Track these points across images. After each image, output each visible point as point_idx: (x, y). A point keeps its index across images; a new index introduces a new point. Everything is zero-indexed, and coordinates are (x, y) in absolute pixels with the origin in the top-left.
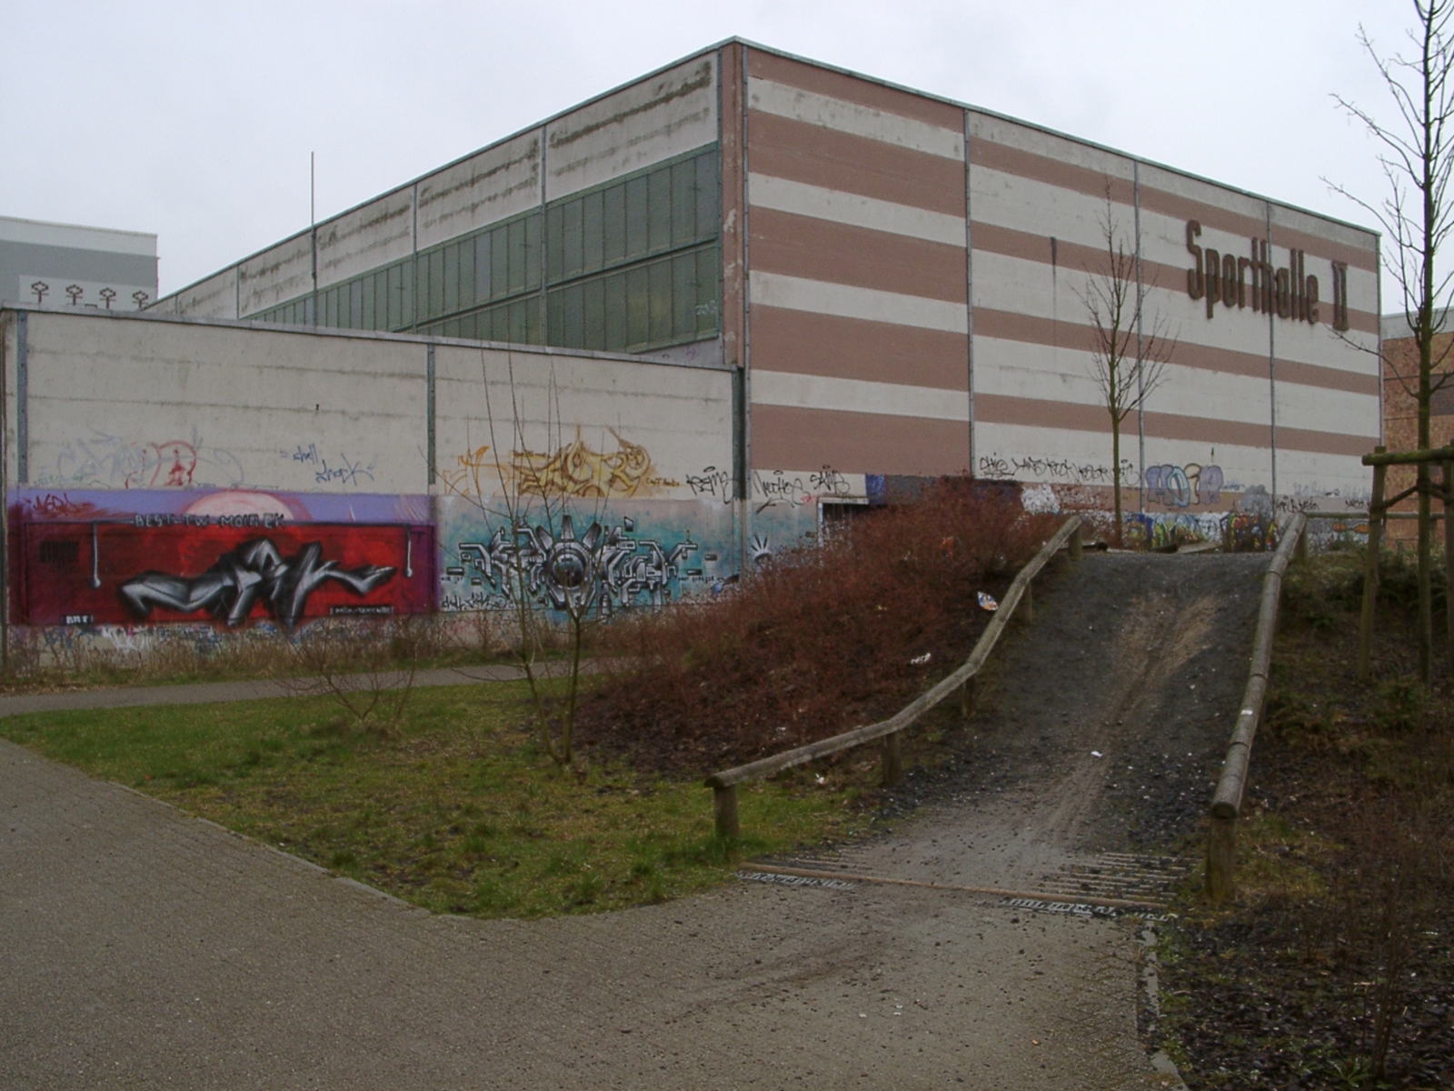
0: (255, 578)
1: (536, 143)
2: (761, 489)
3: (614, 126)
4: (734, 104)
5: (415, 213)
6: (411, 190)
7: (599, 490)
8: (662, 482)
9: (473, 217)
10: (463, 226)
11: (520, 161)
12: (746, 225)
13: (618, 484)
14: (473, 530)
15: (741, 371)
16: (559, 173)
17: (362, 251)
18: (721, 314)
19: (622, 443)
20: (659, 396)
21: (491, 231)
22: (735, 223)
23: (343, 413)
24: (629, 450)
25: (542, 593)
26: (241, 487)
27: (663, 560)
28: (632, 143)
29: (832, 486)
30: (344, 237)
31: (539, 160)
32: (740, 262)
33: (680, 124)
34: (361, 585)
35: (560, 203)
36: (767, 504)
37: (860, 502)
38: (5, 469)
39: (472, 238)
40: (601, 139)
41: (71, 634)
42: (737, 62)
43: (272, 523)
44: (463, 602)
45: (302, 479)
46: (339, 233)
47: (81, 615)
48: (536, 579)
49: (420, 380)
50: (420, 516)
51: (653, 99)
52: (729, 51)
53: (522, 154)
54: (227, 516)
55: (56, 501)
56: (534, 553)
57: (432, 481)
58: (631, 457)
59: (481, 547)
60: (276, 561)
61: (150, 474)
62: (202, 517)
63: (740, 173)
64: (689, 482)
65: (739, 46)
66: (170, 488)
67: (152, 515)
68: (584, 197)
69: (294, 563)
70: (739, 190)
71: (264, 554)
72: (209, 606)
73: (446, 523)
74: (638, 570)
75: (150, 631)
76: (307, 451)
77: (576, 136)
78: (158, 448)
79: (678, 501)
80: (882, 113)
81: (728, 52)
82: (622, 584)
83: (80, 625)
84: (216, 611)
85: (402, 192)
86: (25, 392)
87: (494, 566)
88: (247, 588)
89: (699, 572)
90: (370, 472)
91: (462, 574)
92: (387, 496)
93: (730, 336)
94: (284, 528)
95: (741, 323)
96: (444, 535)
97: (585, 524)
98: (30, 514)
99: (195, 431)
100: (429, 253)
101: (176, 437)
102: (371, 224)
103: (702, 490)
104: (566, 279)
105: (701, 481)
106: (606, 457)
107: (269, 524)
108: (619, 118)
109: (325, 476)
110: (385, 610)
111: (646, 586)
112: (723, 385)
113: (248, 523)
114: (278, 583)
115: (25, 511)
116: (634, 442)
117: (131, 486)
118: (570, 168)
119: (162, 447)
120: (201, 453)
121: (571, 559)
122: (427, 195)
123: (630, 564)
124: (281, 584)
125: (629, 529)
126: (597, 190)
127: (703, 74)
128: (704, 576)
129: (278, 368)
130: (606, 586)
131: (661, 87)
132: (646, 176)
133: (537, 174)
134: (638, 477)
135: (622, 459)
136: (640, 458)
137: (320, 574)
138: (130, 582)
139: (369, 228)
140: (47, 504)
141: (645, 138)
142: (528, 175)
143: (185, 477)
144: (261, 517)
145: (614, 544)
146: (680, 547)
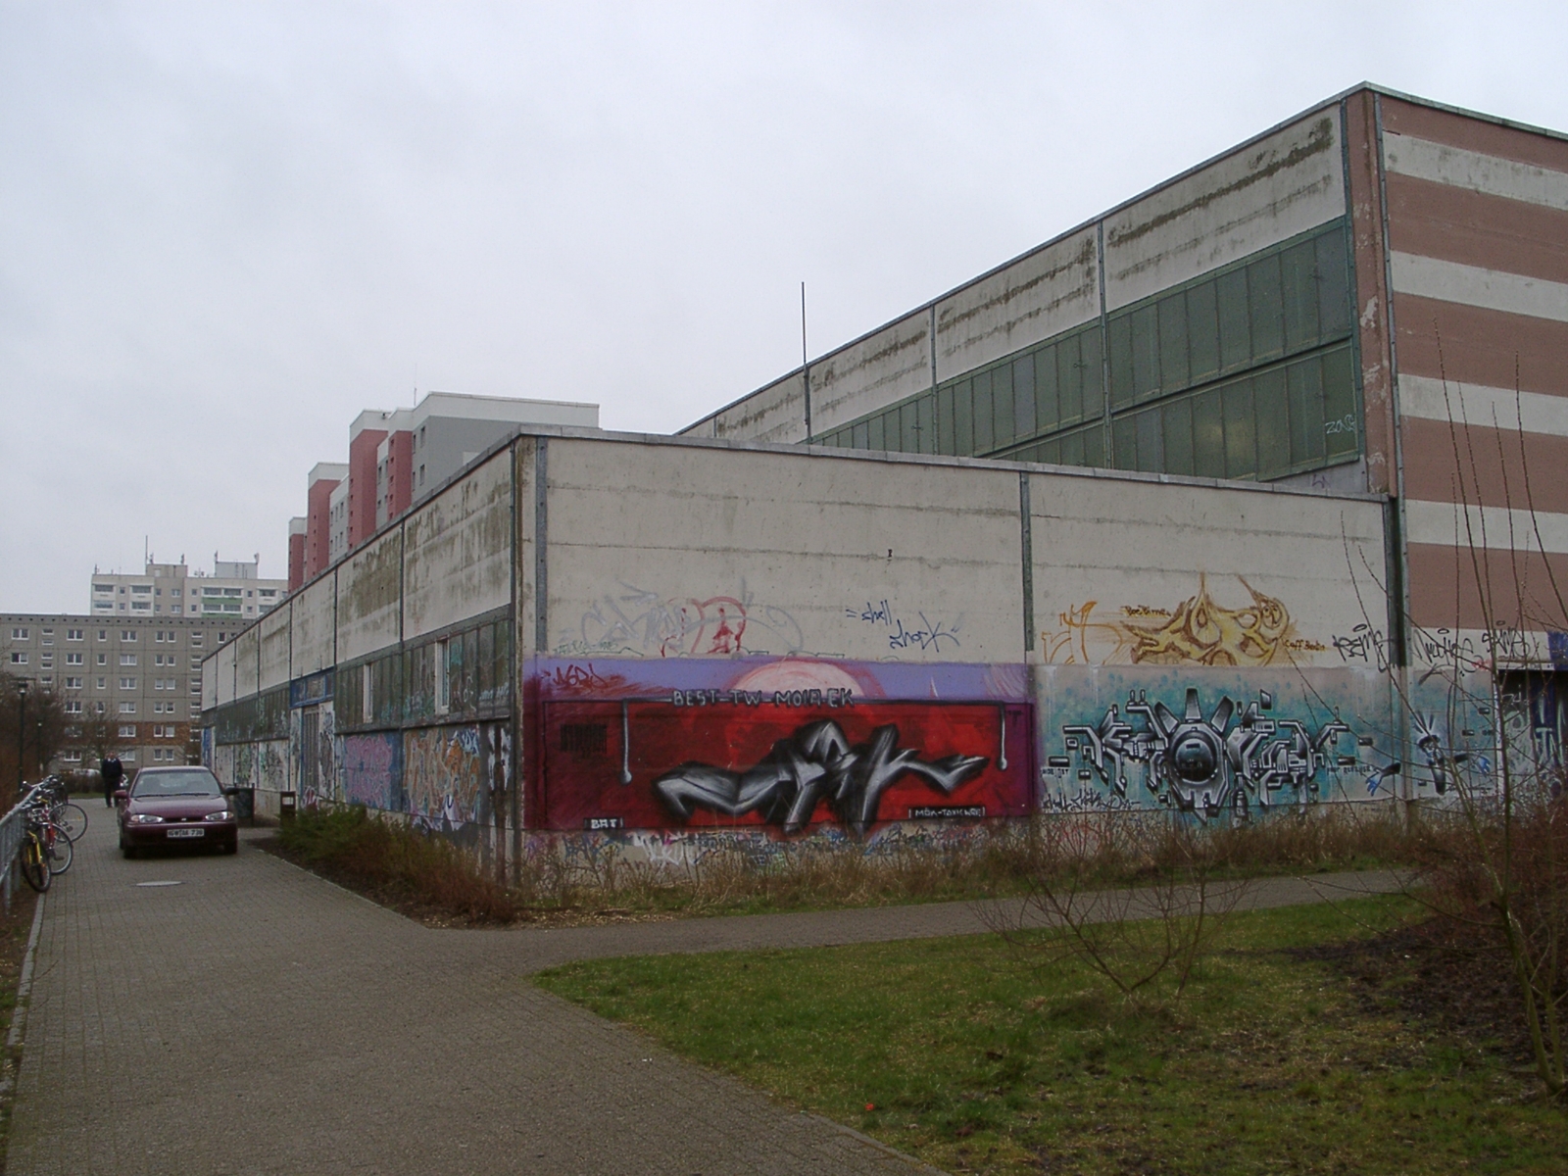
0: (817, 771)
1: (1089, 243)
2: (1423, 654)
3: (1196, 212)
4: (1368, 166)
5: (933, 340)
6: (928, 313)
7: (1230, 656)
8: (1304, 644)
9: (1009, 338)
10: (995, 350)
11: (1070, 266)
12: (1391, 316)
13: (1252, 648)
14: (1079, 709)
15: (1393, 503)
16: (1123, 276)
17: (866, 389)
18: (1362, 432)
19: (1256, 595)
20: (1297, 535)
21: (1034, 353)
22: (1376, 315)
23: (921, 559)
24: (1263, 605)
25: (1165, 788)
26: (800, 655)
27: (1309, 746)
28: (1222, 230)
29: (1509, 648)
30: (843, 375)
31: (1095, 263)
32: (1386, 363)
33: (1290, 199)
34: (946, 780)
35: (1126, 310)
36: (1430, 673)
37: (1544, 667)
38: (521, 635)
39: (1009, 363)
40: (1178, 231)
41: (596, 842)
42: (1368, 113)
43: (837, 701)
44: (1069, 802)
45: (872, 645)
46: (837, 372)
47: (609, 818)
48: (1156, 771)
49: (1013, 518)
50: (1015, 691)
51: (1249, 174)
52: (1357, 101)
53: (1072, 258)
54: (783, 692)
55: (579, 673)
56: (1154, 737)
57: (1029, 646)
58: (1266, 614)
59: (1089, 730)
60: (843, 750)
61: (690, 639)
62: (753, 693)
63: (1379, 254)
64: (1336, 644)
65: (1370, 95)
66: (712, 656)
67: (694, 691)
68: (1160, 301)
69: (864, 752)
70: (1380, 275)
71: (828, 742)
72: (762, 806)
73: (1048, 700)
74: (1278, 758)
75: (691, 839)
76: (878, 609)
77: (1143, 229)
78: (701, 606)
79: (1325, 669)
80: (1545, 171)
81: (1356, 104)
82: (1261, 776)
83: (607, 830)
84: (771, 813)
85: (915, 317)
86: (545, 537)
87: (1105, 754)
88: (807, 784)
89: (1352, 761)
90: (953, 634)
91: (1067, 765)
92: (974, 665)
93: (1376, 458)
94: (852, 706)
95: (1390, 442)
96: (1045, 714)
97: (1212, 701)
98: (549, 691)
99: (744, 583)
100: (952, 386)
101: (720, 593)
102: (877, 357)
103: (1352, 655)
104: (1137, 403)
105: (1351, 643)
106: (1236, 614)
107: (834, 702)
108: (1202, 202)
109: (901, 640)
110: (973, 812)
111: (1288, 779)
112: (1371, 519)
113: (808, 700)
114: (845, 778)
115: (543, 687)
116: (1270, 595)
117: (669, 654)
118: (1138, 268)
119: (705, 604)
120: (751, 613)
121: (1197, 746)
122: (947, 318)
123: (1267, 751)
124: (848, 777)
125: (1266, 706)
126: (1176, 291)
127: (1320, 135)
128: (1358, 765)
129: (842, 504)
130: (1240, 779)
131: (1260, 158)
132: (1247, 268)
133: (1093, 280)
134: (1276, 639)
135: (1256, 617)
136: (1277, 615)
137: (895, 766)
138: (666, 776)
139: (874, 362)
140: (568, 677)
141: (1240, 222)
142: (1081, 282)
143: (733, 643)
144: (824, 693)
145: (1249, 726)
146: (1328, 728)
